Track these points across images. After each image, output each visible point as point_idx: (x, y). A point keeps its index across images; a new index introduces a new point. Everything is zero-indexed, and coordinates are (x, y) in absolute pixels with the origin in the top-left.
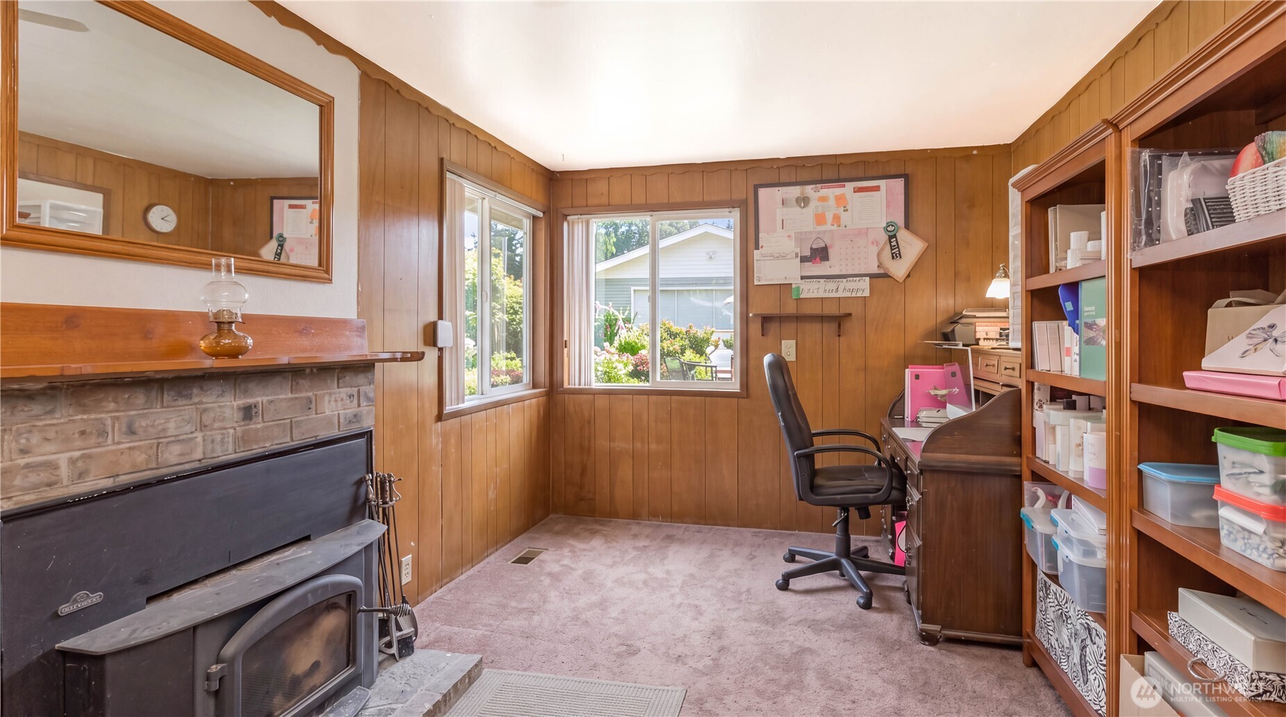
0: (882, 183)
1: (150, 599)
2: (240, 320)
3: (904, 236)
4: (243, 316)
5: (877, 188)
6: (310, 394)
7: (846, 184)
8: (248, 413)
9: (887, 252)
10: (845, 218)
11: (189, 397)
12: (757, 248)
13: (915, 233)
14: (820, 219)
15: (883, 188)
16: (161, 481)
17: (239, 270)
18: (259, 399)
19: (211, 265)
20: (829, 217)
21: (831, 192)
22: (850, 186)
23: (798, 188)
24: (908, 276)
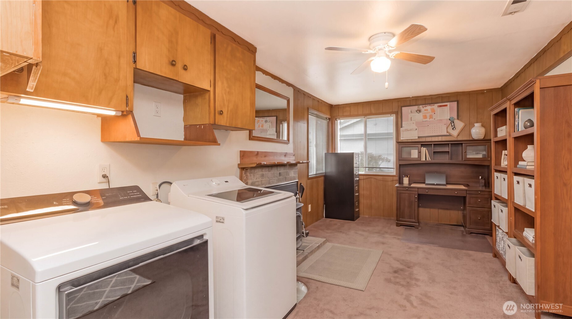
0: (448, 104)
3: (457, 122)
5: (446, 106)
7: (435, 104)
9: (450, 127)
10: (434, 116)
12: (402, 127)
13: (461, 120)
14: (425, 117)
15: (448, 106)
20: (428, 115)
21: (429, 108)
22: (436, 105)
23: (417, 107)
24: (458, 135)
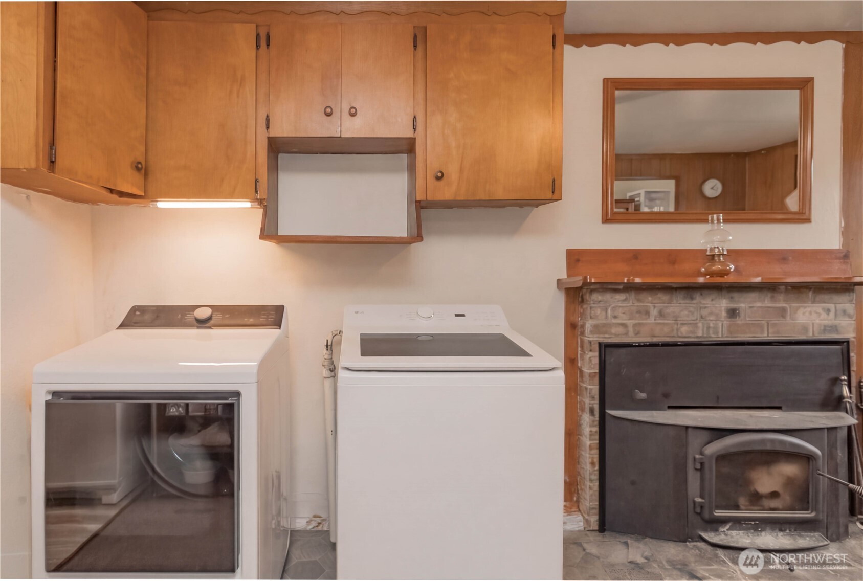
1: (670, 407)
2: (725, 253)
4: (728, 250)
6: (784, 305)
8: (733, 313)
11: (692, 299)
16: (675, 345)
17: (725, 221)
18: (742, 305)
19: (708, 220)
